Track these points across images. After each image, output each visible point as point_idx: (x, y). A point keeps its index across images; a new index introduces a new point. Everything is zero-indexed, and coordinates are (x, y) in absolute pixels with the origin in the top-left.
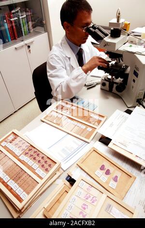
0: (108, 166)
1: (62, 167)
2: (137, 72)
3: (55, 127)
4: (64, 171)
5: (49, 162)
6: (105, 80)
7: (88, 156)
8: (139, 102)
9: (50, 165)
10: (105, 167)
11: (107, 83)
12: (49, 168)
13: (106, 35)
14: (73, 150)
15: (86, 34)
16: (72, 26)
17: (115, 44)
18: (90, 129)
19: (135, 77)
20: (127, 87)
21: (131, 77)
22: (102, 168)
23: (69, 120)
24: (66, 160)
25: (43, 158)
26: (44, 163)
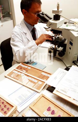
0: (53, 108)
1: (18, 110)
2: (72, 42)
3: (15, 81)
4: (20, 113)
5: (8, 106)
6: (51, 49)
7: (38, 100)
8: (74, 63)
9: (8, 109)
10: (51, 109)
11: (52, 51)
12: (7, 111)
13: (51, 19)
14: (27, 97)
15: (37, 18)
16: (28, 12)
17: (56, 24)
18: (40, 83)
19: (70, 46)
20: (66, 53)
21: (68, 46)
22: (49, 109)
23: (26, 76)
24: (21, 104)
25: (3, 103)
26: (3, 107)
